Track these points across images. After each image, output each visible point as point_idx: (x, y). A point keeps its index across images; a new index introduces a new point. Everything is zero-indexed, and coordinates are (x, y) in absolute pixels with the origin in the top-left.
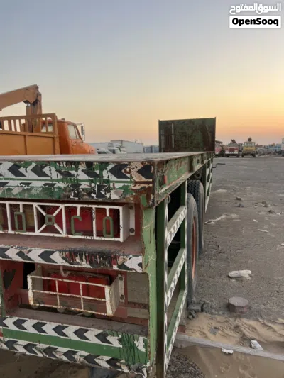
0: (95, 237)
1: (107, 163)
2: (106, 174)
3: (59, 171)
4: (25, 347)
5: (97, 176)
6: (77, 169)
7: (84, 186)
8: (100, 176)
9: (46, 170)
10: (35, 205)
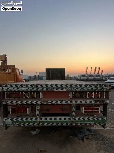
0: (99, 98)
1: (103, 85)
2: (103, 86)
3: (94, 86)
4: (80, 124)
5: (101, 87)
6: (98, 86)
7: (99, 88)
8: (102, 87)
9: (92, 86)
10: (88, 92)
